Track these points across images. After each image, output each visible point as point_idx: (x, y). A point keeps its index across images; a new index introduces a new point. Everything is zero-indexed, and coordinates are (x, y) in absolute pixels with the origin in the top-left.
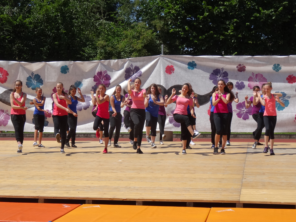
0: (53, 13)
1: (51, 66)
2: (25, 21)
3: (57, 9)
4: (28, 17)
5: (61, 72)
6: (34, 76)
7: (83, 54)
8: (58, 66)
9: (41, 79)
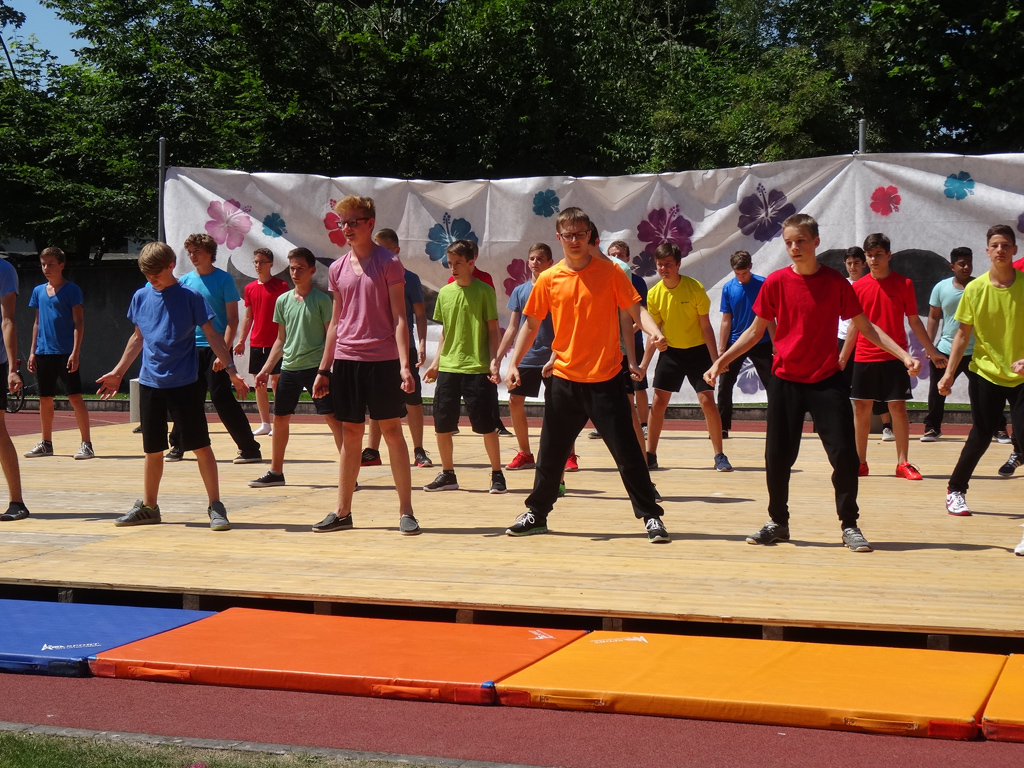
0: (513, 23)
1: (505, 193)
2: (426, 52)
3: (524, 11)
4: (435, 38)
5: (535, 210)
6: (450, 226)
7: (608, 152)
8: (527, 192)
9: (473, 233)
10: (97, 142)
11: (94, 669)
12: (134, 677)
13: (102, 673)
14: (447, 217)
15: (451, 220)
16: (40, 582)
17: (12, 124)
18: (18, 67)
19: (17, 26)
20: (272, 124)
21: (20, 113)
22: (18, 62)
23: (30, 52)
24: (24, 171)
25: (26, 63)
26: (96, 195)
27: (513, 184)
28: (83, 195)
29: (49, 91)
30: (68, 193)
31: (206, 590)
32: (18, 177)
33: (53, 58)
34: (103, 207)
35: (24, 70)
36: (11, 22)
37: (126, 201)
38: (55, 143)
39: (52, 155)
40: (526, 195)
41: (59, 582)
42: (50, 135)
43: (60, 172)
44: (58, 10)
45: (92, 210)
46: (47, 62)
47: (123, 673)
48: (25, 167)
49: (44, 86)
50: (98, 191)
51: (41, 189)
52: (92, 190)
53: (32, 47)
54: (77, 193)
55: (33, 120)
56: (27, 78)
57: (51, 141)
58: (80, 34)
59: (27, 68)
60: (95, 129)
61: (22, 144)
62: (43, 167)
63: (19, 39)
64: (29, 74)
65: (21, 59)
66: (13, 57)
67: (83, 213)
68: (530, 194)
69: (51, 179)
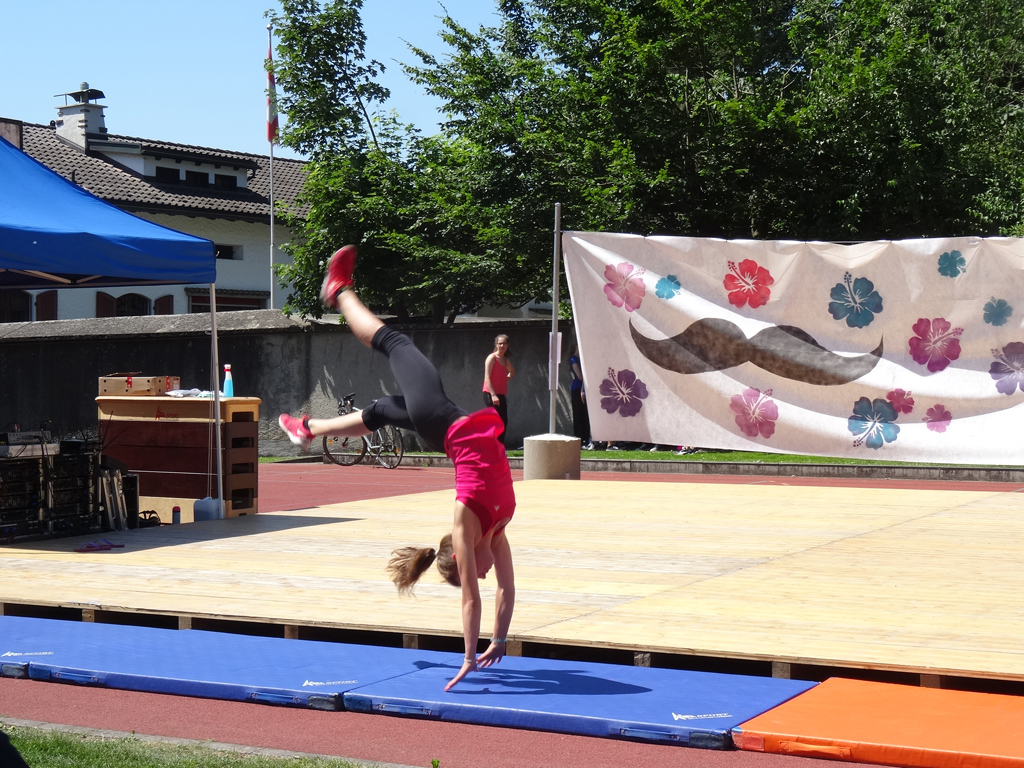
10: (467, 210)
11: (738, 742)
12: (785, 753)
13: (749, 746)
14: (848, 276)
15: (853, 280)
16: (615, 645)
17: (379, 193)
18: (381, 140)
19: (382, 101)
20: (640, 190)
21: (387, 183)
22: (381, 135)
23: (392, 126)
24: (393, 237)
25: (388, 136)
26: (462, 261)
27: (916, 245)
28: (450, 260)
29: (410, 162)
30: (436, 260)
31: (799, 658)
32: (387, 245)
33: (416, 131)
34: (469, 272)
35: (387, 143)
36: (376, 98)
37: (490, 266)
38: (421, 212)
39: (418, 223)
40: (930, 256)
41: (635, 646)
42: (417, 203)
43: (425, 238)
44: (427, 85)
45: (458, 274)
46: (411, 135)
47: (772, 748)
48: (394, 234)
49: (404, 157)
50: (464, 256)
51: (410, 255)
52: (457, 256)
53: (395, 122)
54: (444, 259)
55: (399, 189)
56: (389, 150)
57: (418, 210)
58: (447, 108)
59: (389, 140)
60: (463, 198)
61: (391, 212)
62: (412, 234)
63: (381, 114)
64: (392, 146)
65: (383, 132)
66: (377, 131)
67: (450, 278)
68: (934, 255)
69: (419, 246)
